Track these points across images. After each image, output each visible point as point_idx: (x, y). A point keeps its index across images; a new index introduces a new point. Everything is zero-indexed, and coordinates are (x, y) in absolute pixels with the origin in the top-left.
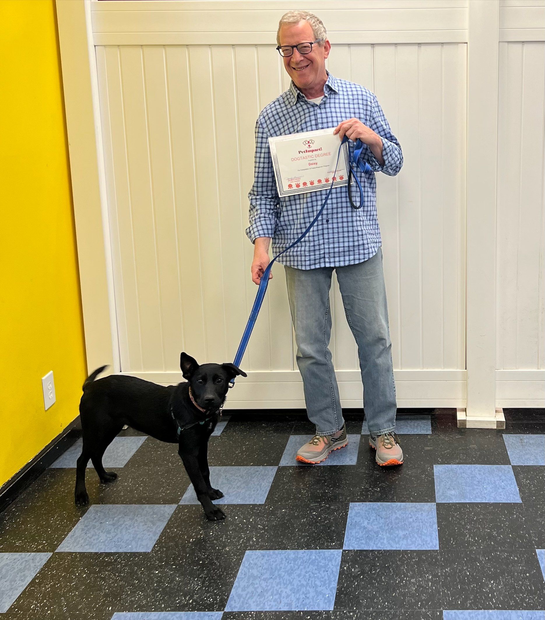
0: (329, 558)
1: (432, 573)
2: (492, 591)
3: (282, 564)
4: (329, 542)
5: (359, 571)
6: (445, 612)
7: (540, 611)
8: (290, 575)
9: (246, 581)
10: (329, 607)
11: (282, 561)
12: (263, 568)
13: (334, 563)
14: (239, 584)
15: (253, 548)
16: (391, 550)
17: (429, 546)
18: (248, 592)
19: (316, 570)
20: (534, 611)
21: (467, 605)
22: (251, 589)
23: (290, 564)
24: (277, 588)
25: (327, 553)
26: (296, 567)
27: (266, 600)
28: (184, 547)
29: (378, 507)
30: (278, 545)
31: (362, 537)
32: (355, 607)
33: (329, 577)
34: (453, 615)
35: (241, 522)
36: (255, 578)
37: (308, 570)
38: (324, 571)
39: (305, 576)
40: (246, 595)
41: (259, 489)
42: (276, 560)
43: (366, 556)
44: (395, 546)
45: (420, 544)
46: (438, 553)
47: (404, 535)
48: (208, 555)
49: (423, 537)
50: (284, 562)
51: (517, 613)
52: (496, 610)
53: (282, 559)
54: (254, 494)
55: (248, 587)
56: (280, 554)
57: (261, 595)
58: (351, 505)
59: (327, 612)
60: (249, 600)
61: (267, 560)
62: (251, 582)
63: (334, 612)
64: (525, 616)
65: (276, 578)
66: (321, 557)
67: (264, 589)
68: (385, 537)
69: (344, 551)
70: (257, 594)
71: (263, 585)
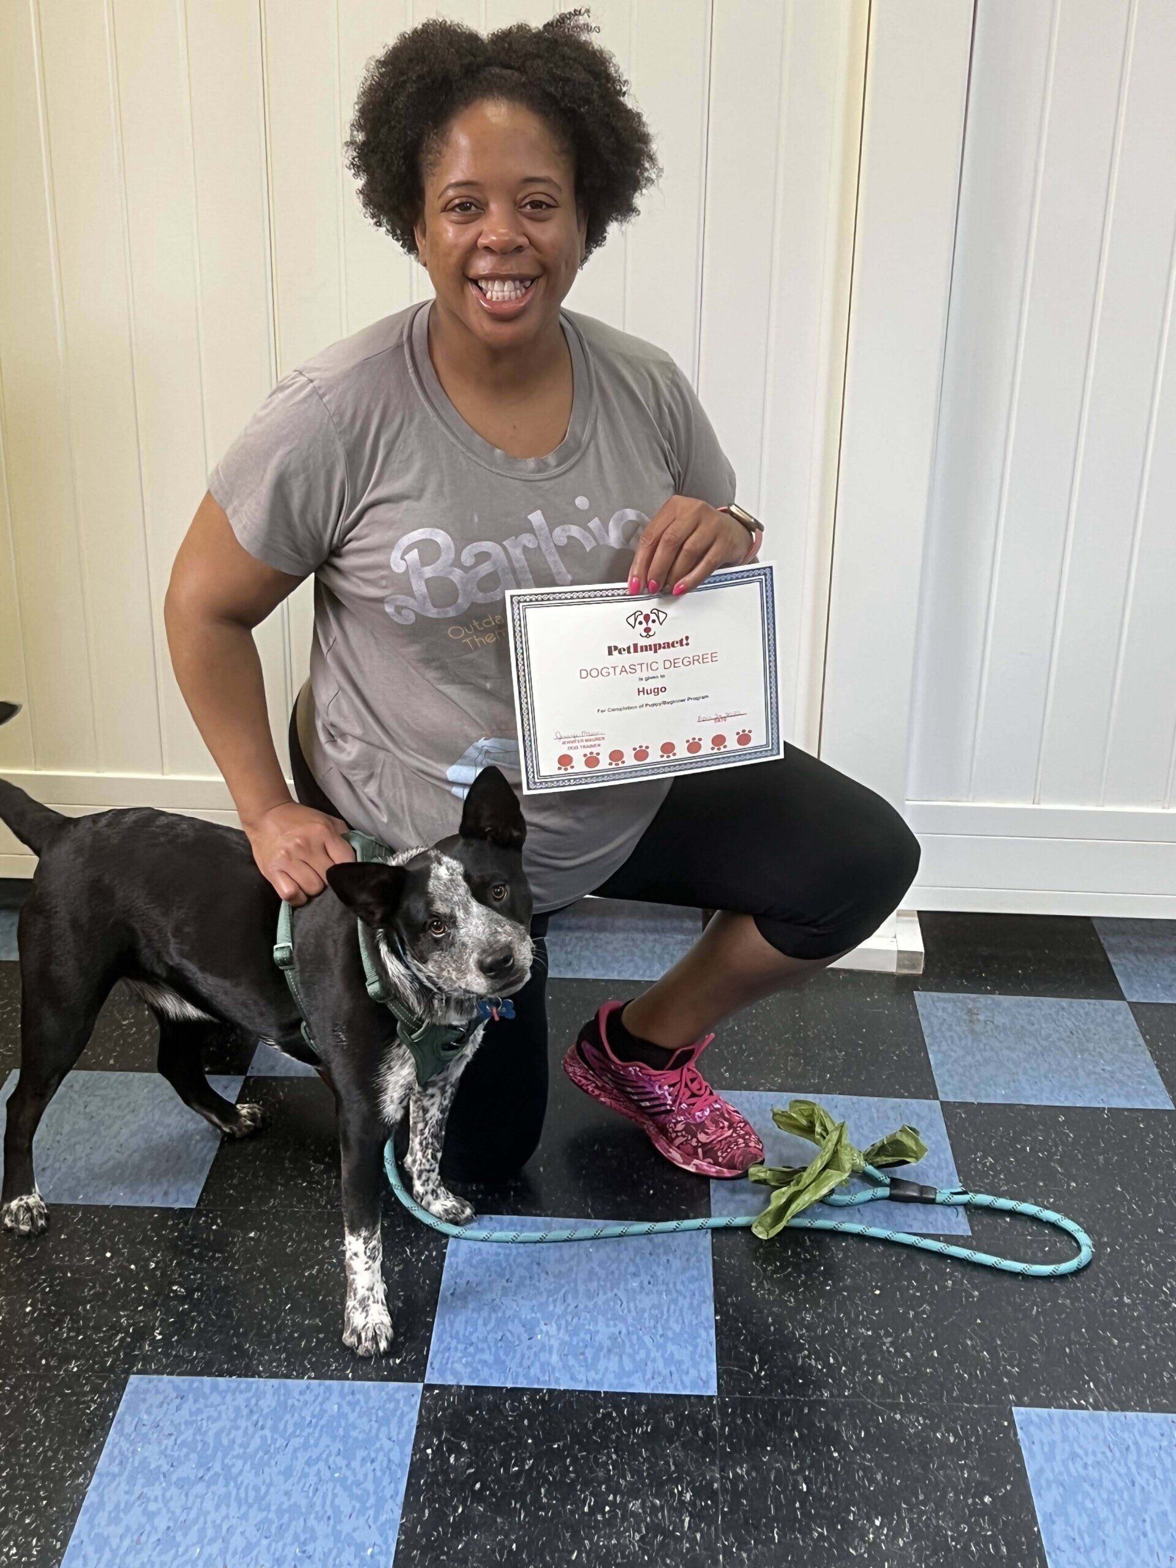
0: (380, 1413)
1: (692, 1482)
2: (878, 1554)
3: (238, 1428)
5: (470, 1466)
8: (258, 1468)
9: (124, 1487)
11: (235, 1420)
12: (179, 1441)
14: (102, 1497)
15: (151, 1366)
16: (571, 1392)
17: (688, 1381)
18: (128, 1529)
19: (339, 1454)
22: (137, 1516)
23: (263, 1428)
24: (219, 1516)
25: (378, 1392)
26: (281, 1441)
30: (231, 1359)
31: (485, 1340)
35: (124, 1272)
36: (152, 1476)
37: (315, 1455)
39: (303, 1475)
40: (121, 1537)
42: (220, 1413)
43: (495, 1409)
44: (580, 1377)
45: (659, 1374)
46: (713, 1407)
47: (614, 1338)
50: (242, 1423)
53: (237, 1409)
55: (128, 1507)
56: (234, 1393)
57: (168, 1542)
60: (130, 1558)
61: (191, 1414)
62: (138, 1490)
65: (214, 1481)
66: (358, 1409)
67: (177, 1517)
68: (555, 1343)
69: (429, 1388)
70: (154, 1538)
71: (176, 1505)
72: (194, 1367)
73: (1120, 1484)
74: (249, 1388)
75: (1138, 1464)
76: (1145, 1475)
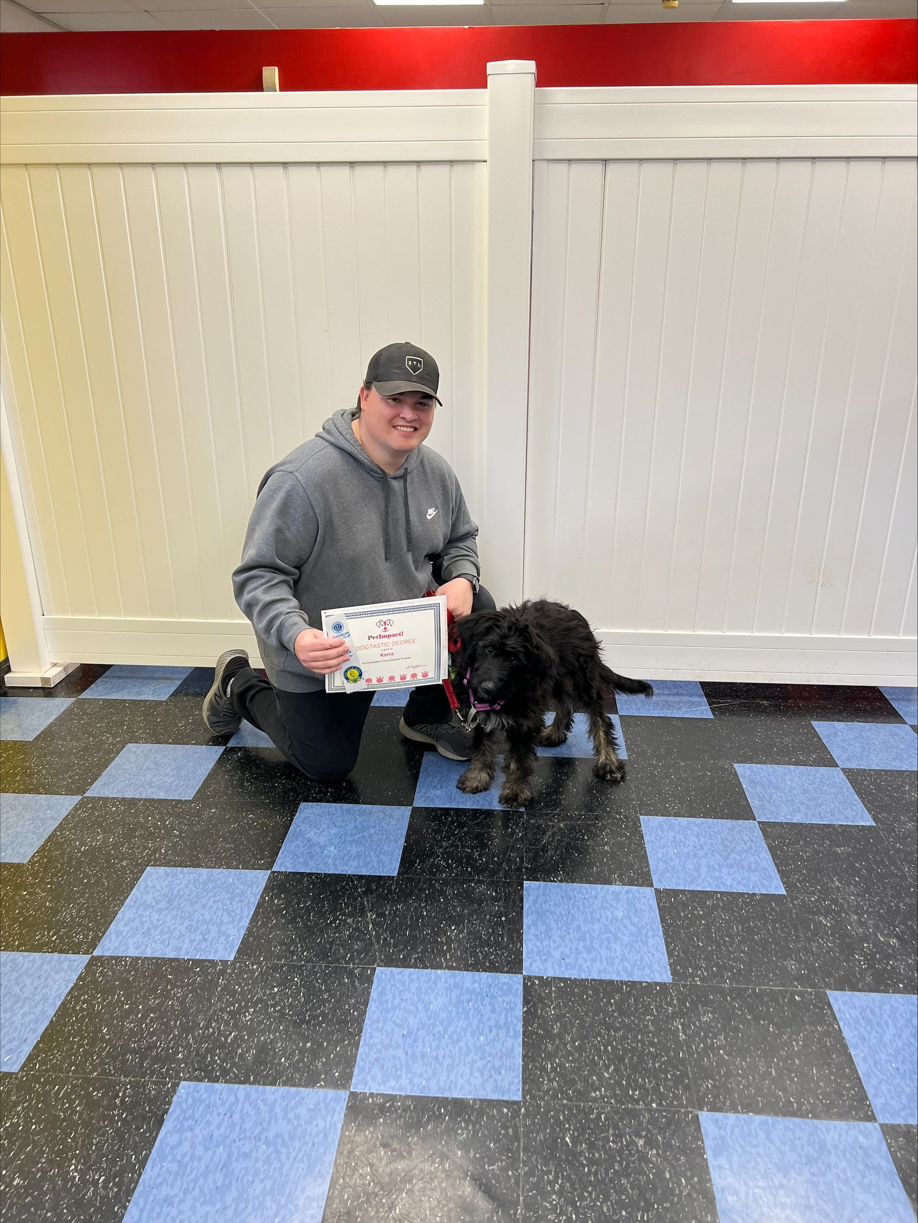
0: (250, 883)
1: (377, 911)
2: (449, 941)
3: (187, 888)
4: (256, 858)
5: (283, 904)
6: (379, 970)
7: (506, 975)
8: (193, 904)
9: (134, 911)
10: (229, 955)
11: (187, 885)
12: (162, 893)
13: (254, 888)
14: (124, 915)
15: (157, 863)
16: (334, 875)
17: (385, 870)
18: (132, 928)
19: (228, 899)
20: (498, 974)
21: (410, 960)
22: (137, 923)
23: (198, 888)
24: (169, 923)
25: (250, 874)
26: (205, 893)
27: (151, 941)
28: (70, 858)
29: (336, 809)
30: (191, 860)
31: (302, 853)
32: (264, 956)
33: (242, 910)
34: (388, 976)
35: (155, 826)
36: (147, 906)
37: (218, 898)
38: (238, 902)
39: (211, 907)
40: (128, 932)
41: (192, 778)
42: (182, 882)
43: (299, 882)
44: (340, 868)
45: (374, 867)
46: (393, 881)
47: (358, 853)
48: (97, 872)
49: (382, 856)
50: (190, 886)
51: (473, 976)
52: (447, 971)
53: (190, 880)
54: (183, 785)
55: (134, 919)
56: (189, 875)
57: (147, 933)
58: (303, 805)
59: (224, 963)
60: (130, 939)
61: (170, 882)
62: (139, 913)
63: (234, 963)
64: (483, 981)
65: (173, 909)
66: (241, 880)
67: (152, 924)
68: (332, 854)
69: (273, 873)
70: (142, 931)
71: (154, 919)
72: (175, 863)
73: (563, 913)
74: (196, 873)
75: (573, 905)
76: (575, 909)
